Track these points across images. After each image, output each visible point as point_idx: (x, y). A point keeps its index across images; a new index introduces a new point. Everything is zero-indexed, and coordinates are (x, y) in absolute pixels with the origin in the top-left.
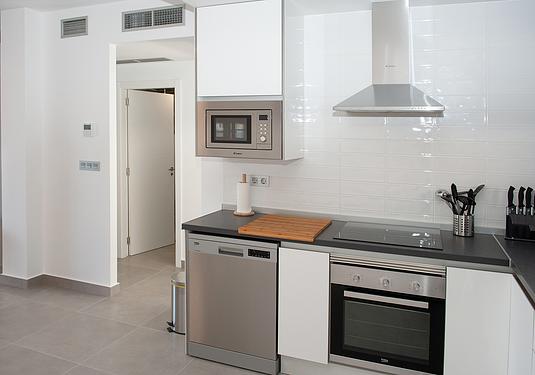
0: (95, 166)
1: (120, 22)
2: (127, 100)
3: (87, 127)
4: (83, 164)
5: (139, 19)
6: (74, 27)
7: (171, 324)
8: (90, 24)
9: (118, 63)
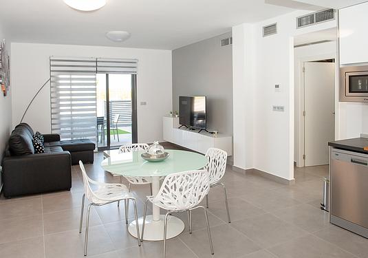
0: (282, 109)
1: (295, 23)
2: (304, 68)
3: (277, 86)
4: (275, 108)
5: (307, 20)
6: (270, 30)
7: (324, 205)
8: (278, 27)
9: (295, 47)
